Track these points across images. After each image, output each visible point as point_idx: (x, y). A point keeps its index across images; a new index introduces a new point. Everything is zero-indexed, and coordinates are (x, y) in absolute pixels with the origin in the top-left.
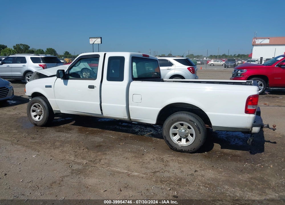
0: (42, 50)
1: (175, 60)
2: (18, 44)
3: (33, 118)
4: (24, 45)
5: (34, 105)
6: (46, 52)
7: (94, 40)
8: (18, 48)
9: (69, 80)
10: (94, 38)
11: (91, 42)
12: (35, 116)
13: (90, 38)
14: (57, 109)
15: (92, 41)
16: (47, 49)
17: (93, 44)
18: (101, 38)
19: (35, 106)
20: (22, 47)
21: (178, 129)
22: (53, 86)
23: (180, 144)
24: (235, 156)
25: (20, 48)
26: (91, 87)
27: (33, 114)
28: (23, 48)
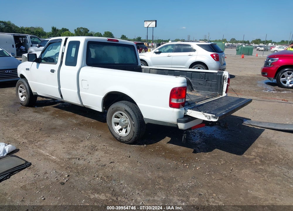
0: (100, 34)
1: (198, 45)
2: (79, 28)
3: (20, 97)
4: (84, 29)
5: (20, 85)
6: (104, 35)
7: (149, 23)
8: (78, 32)
9: (40, 64)
10: (149, 21)
11: (146, 26)
12: (22, 96)
13: (145, 21)
14: (35, 91)
15: (146, 24)
16: (105, 33)
17: (148, 27)
18: (156, 21)
19: (21, 87)
20: (82, 30)
21: (120, 119)
22: (30, 69)
23: (120, 134)
24: (176, 153)
25: (80, 32)
26: (53, 71)
27: (20, 94)
28: (83, 32)
